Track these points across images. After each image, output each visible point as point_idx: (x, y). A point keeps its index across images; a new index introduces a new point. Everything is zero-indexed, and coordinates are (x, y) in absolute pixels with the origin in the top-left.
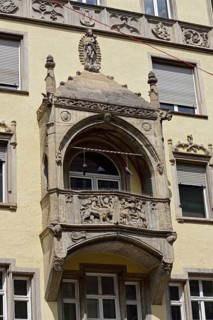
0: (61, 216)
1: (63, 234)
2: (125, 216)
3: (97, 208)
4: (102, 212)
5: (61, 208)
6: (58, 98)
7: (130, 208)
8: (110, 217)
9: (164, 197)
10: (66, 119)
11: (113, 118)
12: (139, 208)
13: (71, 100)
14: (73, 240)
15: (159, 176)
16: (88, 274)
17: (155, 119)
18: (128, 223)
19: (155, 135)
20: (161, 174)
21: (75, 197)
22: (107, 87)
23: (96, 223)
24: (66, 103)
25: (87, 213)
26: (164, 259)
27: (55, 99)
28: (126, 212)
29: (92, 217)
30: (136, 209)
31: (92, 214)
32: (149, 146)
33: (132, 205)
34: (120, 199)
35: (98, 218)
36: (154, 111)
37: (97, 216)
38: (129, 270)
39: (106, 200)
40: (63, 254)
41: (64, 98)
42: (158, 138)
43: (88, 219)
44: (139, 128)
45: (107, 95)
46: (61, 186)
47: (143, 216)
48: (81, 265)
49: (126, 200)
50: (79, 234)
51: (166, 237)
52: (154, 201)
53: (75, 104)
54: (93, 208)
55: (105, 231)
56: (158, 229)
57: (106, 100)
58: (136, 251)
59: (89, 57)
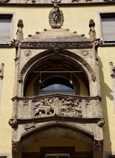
0: (18, 114)
1: (19, 126)
2: (64, 110)
3: (44, 106)
4: (46, 108)
5: (19, 109)
6: (23, 43)
7: (68, 105)
8: (52, 111)
9: (96, 95)
10: (28, 55)
11: (61, 51)
12: (76, 104)
13: (32, 43)
14: (26, 129)
15: (93, 82)
17: (91, 47)
18: (65, 114)
19: (91, 57)
20: (94, 81)
21: (30, 101)
23: (43, 116)
24: (28, 45)
25: (37, 110)
26: (95, 138)
27: (20, 44)
28: (65, 107)
29: (40, 113)
30: (73, 105)
31: (40, 111)
32: (86, 64)
33: (69, 103)
34: (60, 99)
35: (44, 113)
36: (90, 42)
37: (43, 112)
38: (77, 150)
39: (50, 101)
40: (18, 139)
41: (27, 43)
42: (93, 59)
43: (38, 114)
44: (79, 54)
46: (20, 95)
47: (78, 109)
48: (41, 148)
49: (65, 100)
50: (30, 125)
51: (96, 122)
52: (88, 99)
53: (34, 45)
54: (41, 107)
55: (48, 121)
56: (91, 117)
57: (57, 41)
59: (54, 20)
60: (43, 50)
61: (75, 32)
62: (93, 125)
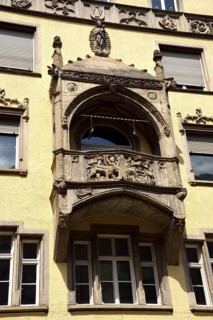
0: (66, 175)
1: (69, 191)
2: (131, 173)
3: (102, 166)
4: (108, 169)
5: (66, 167)
6: (64, 71)
7: (136, 166)
8: (116, 174)
9: (172, 156)
10: (73, 89)
11: (119, 88)
12: (146, 166)
13: (77, 73)
14: (79, 197)
15: (166, 138)
16: (100, 236)
17: (160, 89)
18: (134, 179)
19: (161, 103)
20: (168, 136)
21: (81, 157)
22: (114, 66)
23: (102, 179)
24: (72, 75)
25: (93, 171)
26: (175, 215)
27: (60, 72)
28: (132, 169)
29: (98, 175)
30: (143, 168)
31: (98, 172)
32: (155, 112)
33: (138, 163)
34: (126, 158)
35: (104, 175)
36: (159, 82)
37: (103, 174)
38: (142, 231)
39: (112, 158)
40: (68, 210)
41: (70, 71)
42: (165, 106)
43: (94, 176)
44: (145, 96)
45: (114, 71)
46: (67, 147)
47: (150, 173)
48: (92, 225)
49: (133, 159)
50: (85, 191)
51: (175, 194)
52: (162, 161)
53: (81, 76)
54: (99, 167)
55: (111, 187)
56: (167, 185)
57: (112, 74)
58: (145, 208)
59: (99, 44)
60: (94, 86)
61: (133, 65)
62: (172, 196)
